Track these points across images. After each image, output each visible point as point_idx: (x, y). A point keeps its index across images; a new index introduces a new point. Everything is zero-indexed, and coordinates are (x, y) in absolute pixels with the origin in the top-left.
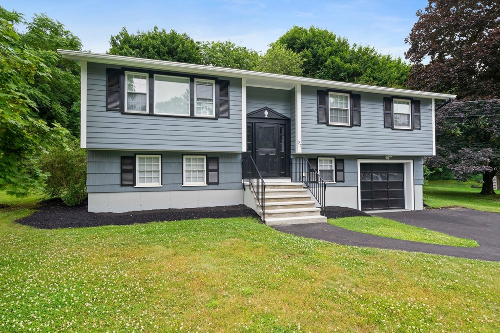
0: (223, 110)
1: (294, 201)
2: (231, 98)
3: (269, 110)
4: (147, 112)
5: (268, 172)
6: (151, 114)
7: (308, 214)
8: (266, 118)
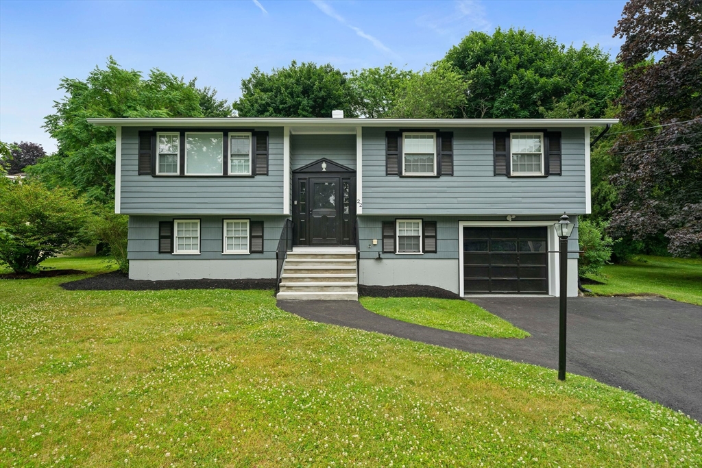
0: (260, 165)
1: (332, 273)
2: (270, 151)
3: (327, 161)
4: (178, 173)
5: (324, 238)
6: (182, 176)
7: (340, 289)
8: (324, 172)
